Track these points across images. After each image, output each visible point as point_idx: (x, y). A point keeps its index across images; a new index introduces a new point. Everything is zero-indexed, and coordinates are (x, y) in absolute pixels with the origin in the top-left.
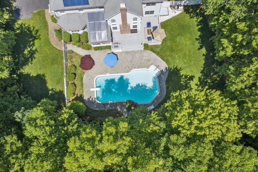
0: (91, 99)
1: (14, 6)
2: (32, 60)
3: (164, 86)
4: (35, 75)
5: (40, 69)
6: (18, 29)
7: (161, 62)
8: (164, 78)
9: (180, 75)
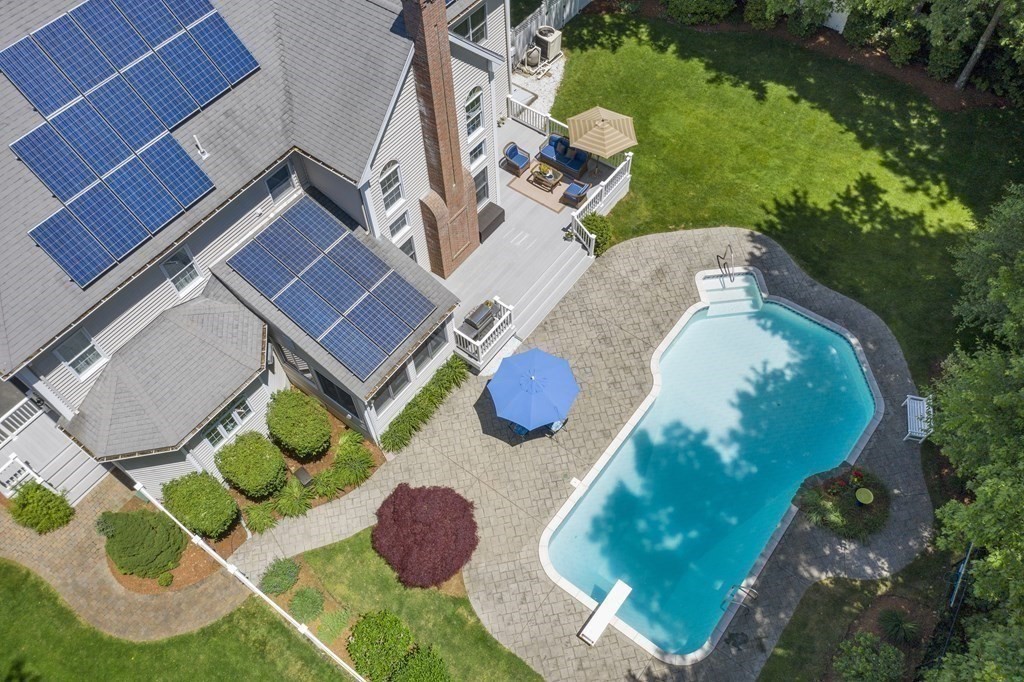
3: (834, 297)
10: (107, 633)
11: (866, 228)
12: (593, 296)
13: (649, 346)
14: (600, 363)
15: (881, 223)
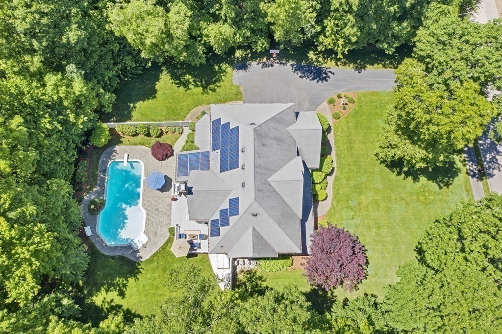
0: (114, 154)
1: (252, 63)
2: (176, 84)
3: (117, 254)
4: (157, 87)
5: (164, 94)
6: (220, 68)
7: (151, 251)
8: (128, 254)
9: (129, 277)
10: (200, 107)
11: (117, 279)
12: (166, 218)
13: (148, 214)
14: (154, 204)
15: (115, 283)
